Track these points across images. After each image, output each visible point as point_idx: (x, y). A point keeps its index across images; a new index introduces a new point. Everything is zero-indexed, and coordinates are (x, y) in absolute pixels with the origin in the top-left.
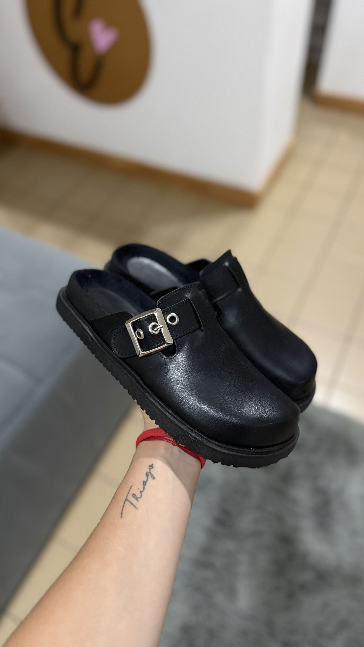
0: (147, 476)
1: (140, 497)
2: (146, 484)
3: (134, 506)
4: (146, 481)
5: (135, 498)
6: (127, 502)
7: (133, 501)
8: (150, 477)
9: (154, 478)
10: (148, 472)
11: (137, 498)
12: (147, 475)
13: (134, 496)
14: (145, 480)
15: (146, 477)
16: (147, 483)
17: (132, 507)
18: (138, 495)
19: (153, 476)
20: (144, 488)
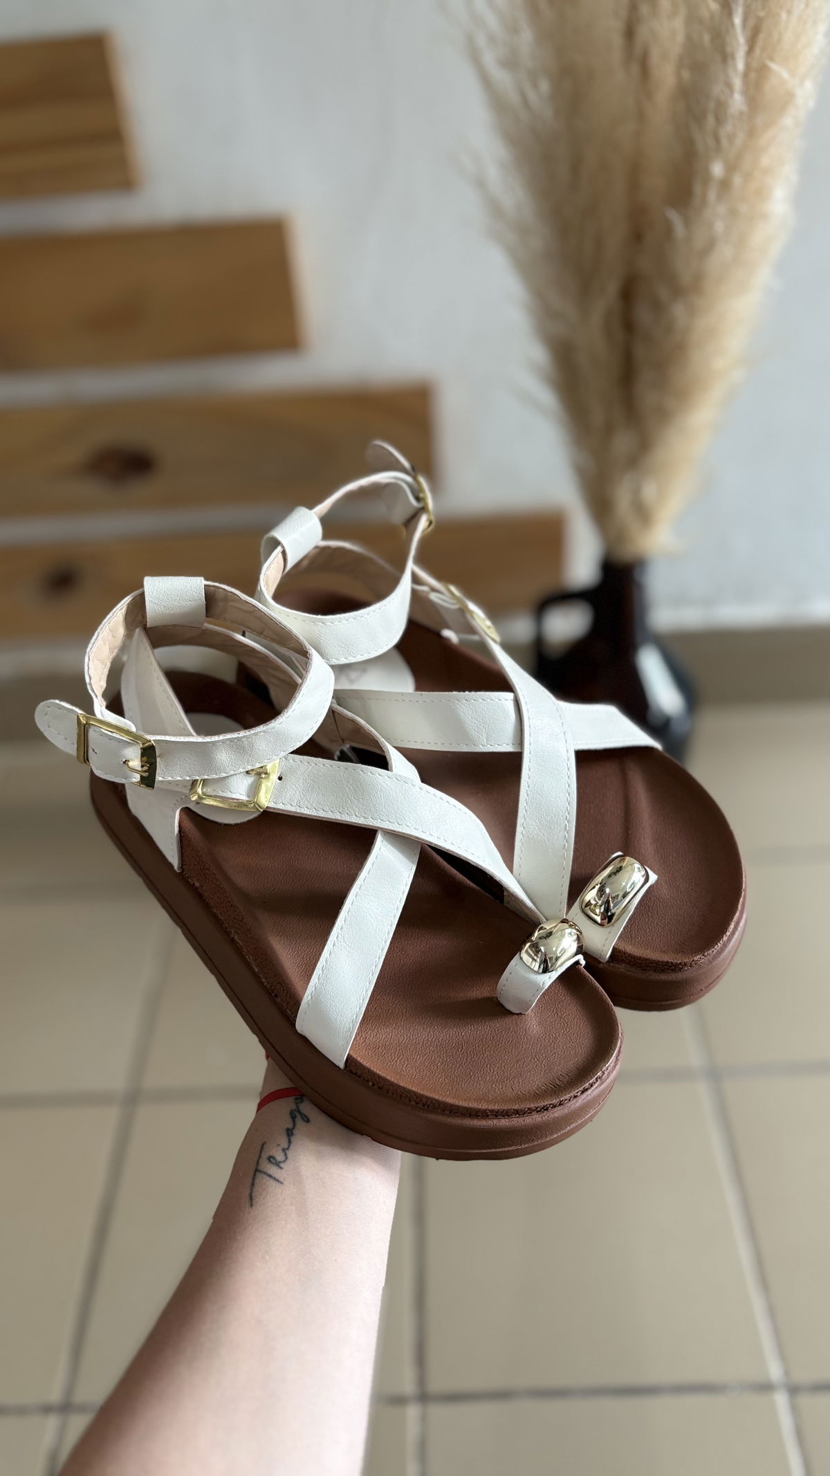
0: (294, 1118)
1: (284, 1159)
2: (292, 1134)
3: (278, 1181)
4: (293, 1129)
5: (273, 1164)
6: (258, 1174)
7: (273, 1170)
8: (299, 1121)
9: (308, 1121)
10: (295, 1110)
11: (278, 1164)
12: (293, 1116)
13: (272, 1159)
14: (290, 1126)
15: (290, 1120)
16: (295, 1131)
17: (272, 1182)
18: (280, 1157)
19: (305, 1116)
20: (290, 1142)
